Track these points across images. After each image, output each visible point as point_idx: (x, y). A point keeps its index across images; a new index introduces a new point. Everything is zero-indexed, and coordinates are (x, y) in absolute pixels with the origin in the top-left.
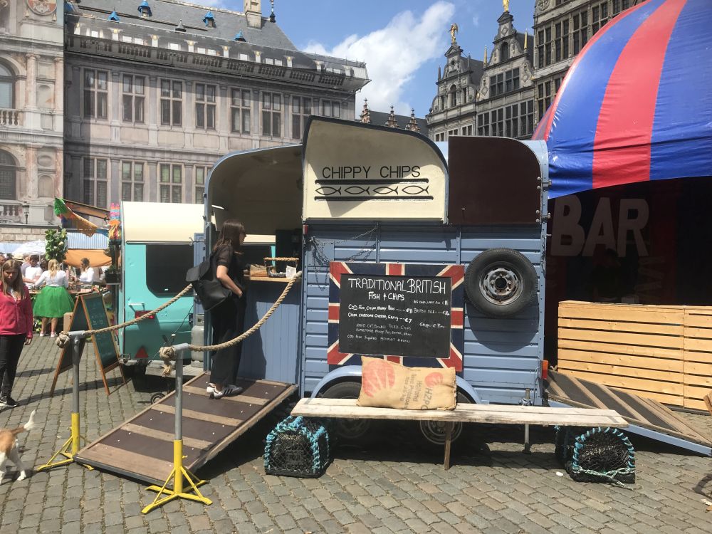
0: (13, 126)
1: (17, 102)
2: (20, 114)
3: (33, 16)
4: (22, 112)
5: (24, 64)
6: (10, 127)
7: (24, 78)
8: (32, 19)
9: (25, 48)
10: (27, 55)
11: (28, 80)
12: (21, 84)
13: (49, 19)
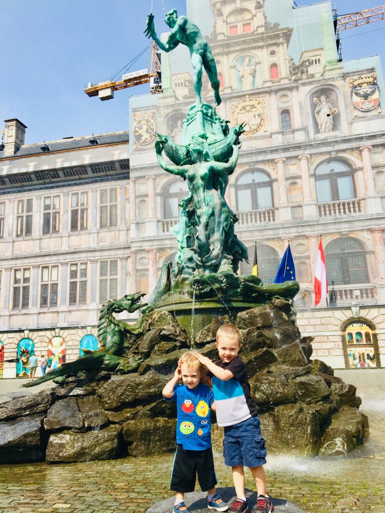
0: (358, 213)
1: (358, 192)
2: (362, 202)
3: (361, 114)
4: (364, 199)
5: (359, 157)
6: (355, 215)
7: (361, 169)
8: (360, 117)
9: (358, 143)
10: (361, 148)
11: (364, 170)
12: (359, 175)
13: (375, 113)
